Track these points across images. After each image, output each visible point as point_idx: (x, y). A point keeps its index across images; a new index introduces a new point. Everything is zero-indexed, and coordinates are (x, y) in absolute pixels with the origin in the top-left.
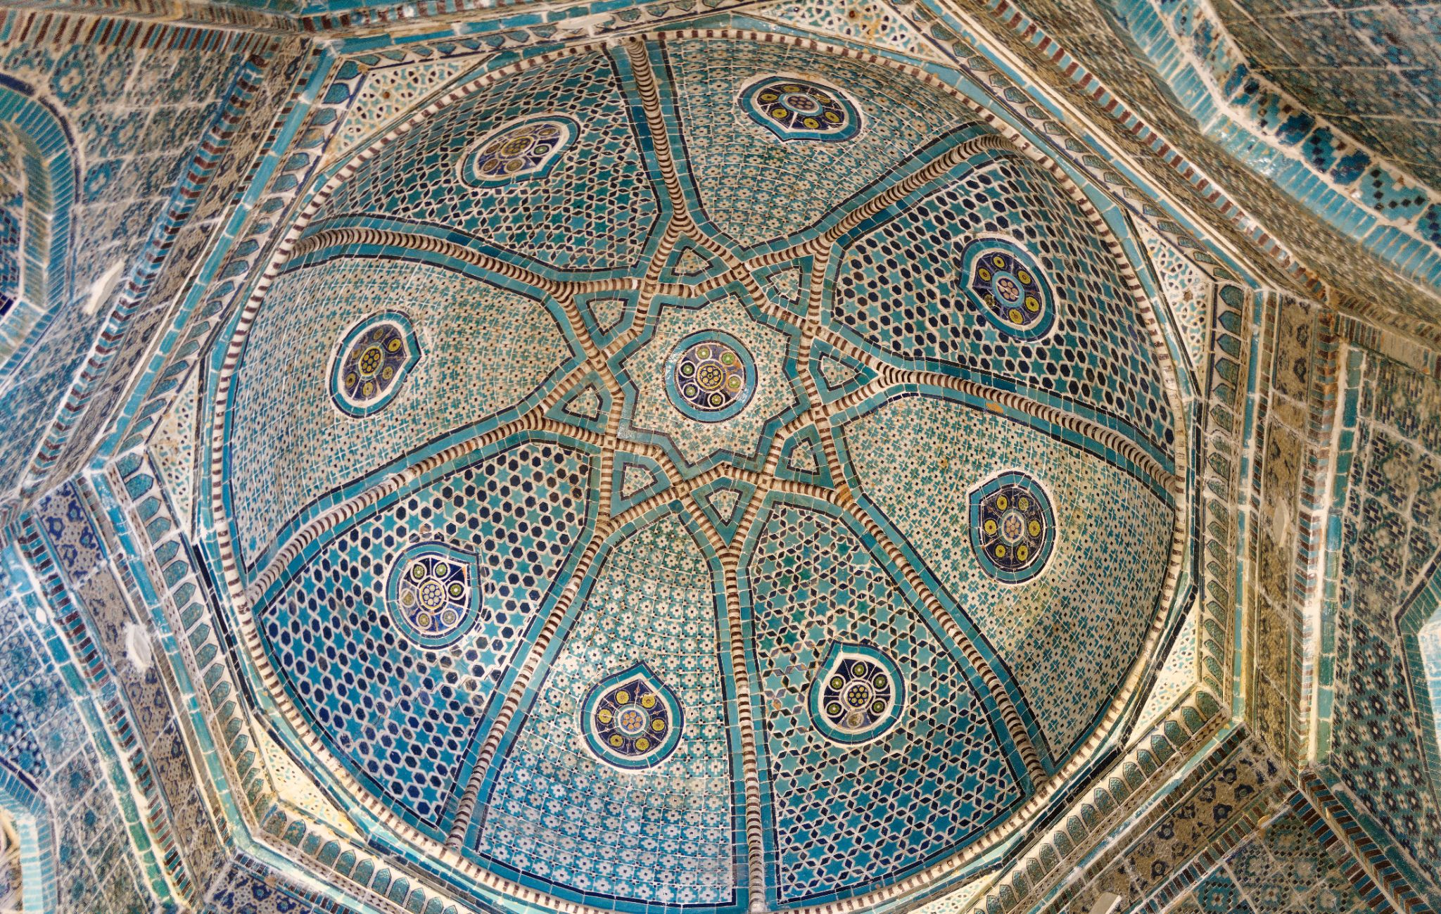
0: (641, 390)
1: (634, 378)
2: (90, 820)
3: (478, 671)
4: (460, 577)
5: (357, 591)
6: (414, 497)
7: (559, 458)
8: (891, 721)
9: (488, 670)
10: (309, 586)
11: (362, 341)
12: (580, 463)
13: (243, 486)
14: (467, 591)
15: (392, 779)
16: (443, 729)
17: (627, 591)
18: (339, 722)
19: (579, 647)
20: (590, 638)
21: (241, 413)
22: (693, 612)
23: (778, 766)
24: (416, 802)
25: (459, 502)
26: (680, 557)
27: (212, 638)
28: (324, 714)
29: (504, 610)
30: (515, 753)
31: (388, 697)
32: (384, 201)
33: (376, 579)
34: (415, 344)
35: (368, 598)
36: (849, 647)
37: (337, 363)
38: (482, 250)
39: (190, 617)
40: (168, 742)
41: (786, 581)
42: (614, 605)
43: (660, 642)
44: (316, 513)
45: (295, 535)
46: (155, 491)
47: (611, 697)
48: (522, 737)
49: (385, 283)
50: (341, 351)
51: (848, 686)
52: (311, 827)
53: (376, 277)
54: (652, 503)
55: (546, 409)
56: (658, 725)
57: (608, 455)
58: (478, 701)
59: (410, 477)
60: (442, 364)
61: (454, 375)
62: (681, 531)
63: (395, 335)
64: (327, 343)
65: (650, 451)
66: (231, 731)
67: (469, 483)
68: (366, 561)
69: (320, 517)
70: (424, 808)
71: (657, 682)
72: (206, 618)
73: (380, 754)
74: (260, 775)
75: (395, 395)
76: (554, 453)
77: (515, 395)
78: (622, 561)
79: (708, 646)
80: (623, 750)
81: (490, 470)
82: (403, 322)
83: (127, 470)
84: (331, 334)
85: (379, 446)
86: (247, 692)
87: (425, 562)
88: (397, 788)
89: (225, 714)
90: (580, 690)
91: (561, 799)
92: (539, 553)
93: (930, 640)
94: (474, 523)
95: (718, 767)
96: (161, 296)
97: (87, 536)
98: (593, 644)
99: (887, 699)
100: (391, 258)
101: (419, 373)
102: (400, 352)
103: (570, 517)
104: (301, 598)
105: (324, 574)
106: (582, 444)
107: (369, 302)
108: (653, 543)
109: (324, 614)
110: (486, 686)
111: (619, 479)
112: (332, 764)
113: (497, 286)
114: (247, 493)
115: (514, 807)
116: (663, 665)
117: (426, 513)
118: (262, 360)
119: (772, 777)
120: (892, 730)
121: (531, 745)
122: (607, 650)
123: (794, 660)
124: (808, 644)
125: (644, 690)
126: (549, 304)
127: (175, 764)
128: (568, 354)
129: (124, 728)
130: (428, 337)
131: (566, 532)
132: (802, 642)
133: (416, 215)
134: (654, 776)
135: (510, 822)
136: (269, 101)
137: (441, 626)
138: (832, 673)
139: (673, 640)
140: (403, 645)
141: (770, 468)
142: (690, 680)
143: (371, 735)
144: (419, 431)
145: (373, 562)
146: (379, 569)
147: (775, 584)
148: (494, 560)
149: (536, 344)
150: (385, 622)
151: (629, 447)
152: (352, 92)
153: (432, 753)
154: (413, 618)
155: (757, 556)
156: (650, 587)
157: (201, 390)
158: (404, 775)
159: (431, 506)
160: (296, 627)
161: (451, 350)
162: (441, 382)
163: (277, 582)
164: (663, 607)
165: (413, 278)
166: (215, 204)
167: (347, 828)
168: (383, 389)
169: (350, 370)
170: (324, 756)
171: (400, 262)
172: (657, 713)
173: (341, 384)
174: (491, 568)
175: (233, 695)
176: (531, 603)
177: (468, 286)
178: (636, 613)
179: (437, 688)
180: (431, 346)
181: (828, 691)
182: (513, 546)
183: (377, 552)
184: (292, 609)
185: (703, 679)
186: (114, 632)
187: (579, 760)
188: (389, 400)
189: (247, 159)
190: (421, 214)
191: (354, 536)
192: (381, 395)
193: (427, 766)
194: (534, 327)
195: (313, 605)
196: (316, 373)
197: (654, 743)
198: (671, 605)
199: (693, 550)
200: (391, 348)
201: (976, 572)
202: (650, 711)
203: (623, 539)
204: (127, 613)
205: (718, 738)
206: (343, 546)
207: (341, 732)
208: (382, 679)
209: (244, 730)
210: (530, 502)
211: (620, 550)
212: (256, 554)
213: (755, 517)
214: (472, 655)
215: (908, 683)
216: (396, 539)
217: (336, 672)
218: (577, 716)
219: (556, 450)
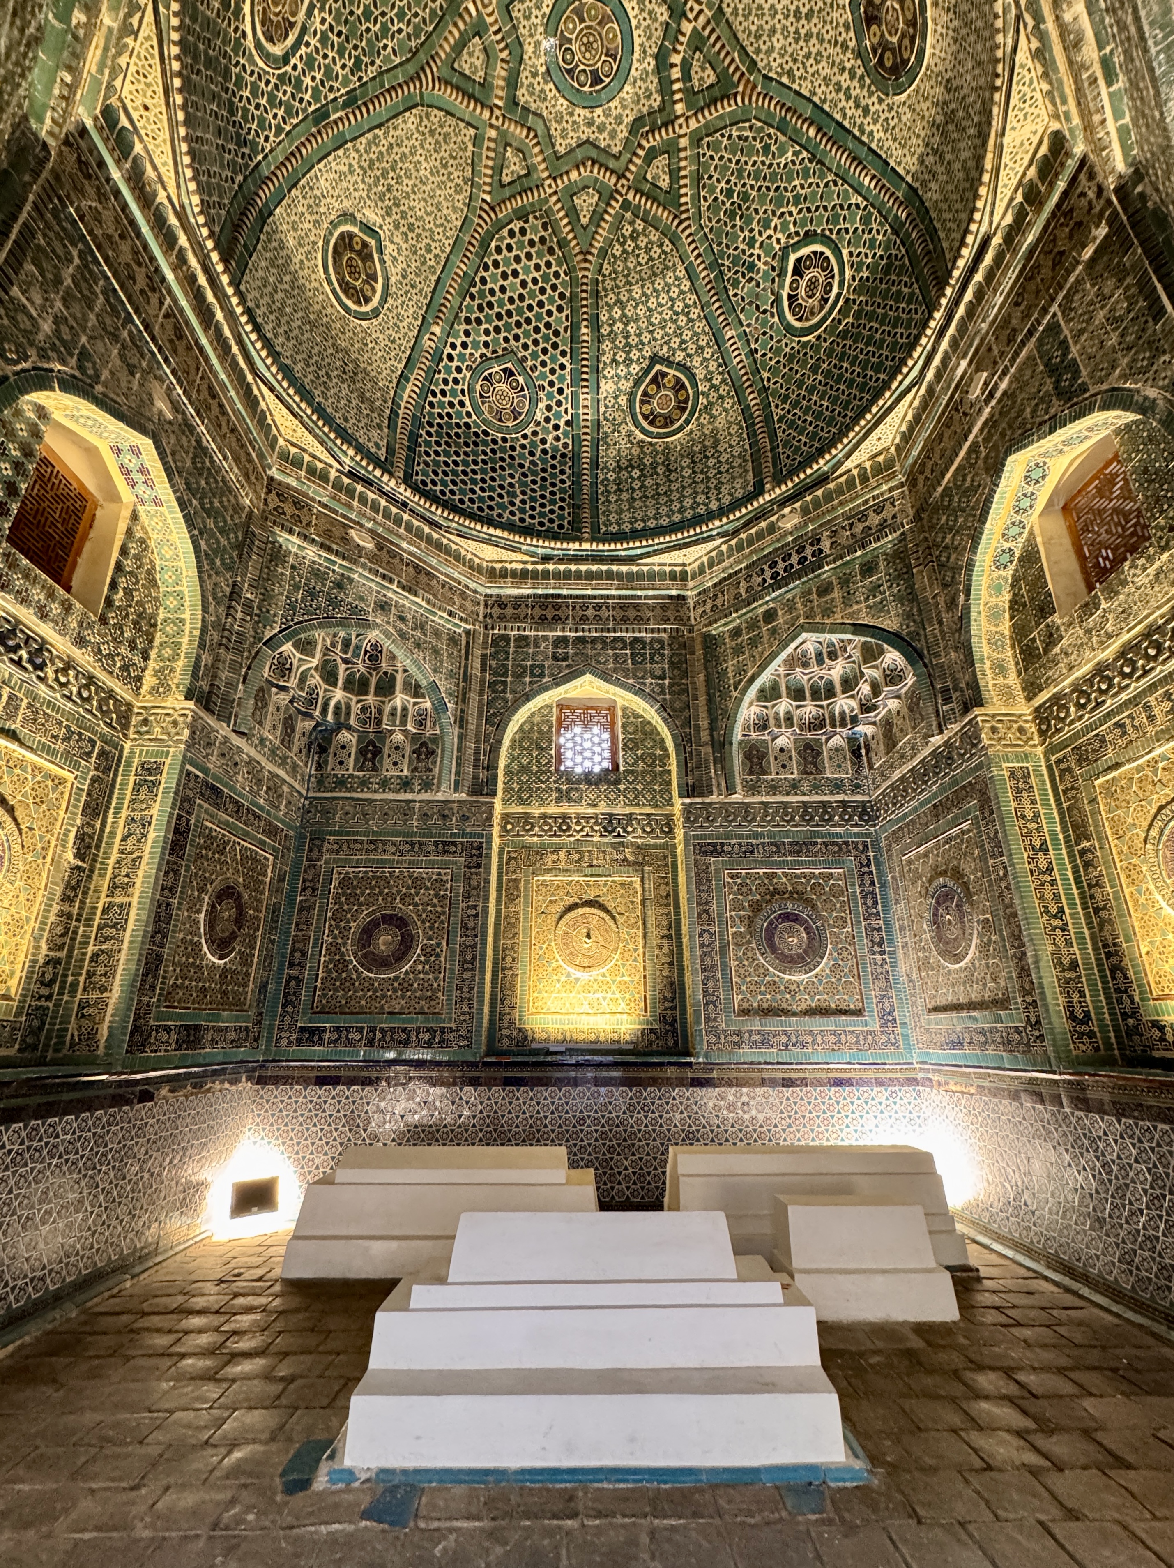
0: (545, 113)
1: (533, 107)
2: (402, 619)
3: (556, 427)
4: (512, 374)
5: (458, 425)
6: (450, 340)
7: (523, 231)
8: (839, 295)
9: (562, 423)
10: (428, 444)
11: (335, 261)
12: (539, 223)
13: (346, 420)
14: (521, 380)
15: (536, 521)
16: (553, 476)
17: (623, 308)
18: (491, 508)
19: (609, 372)
20: (614, 360)
21: (306, 381)
22: (674, 292)
23: (769, 380)
24: (555, 525)
25: (479, 321)
26: (648, 250)
27: (394, 510)
28: (480, 509)
29: (551, 377)
30: (601, 465)
31: (512, 476)
32: (247, 151)
33: (464, 410)
34: (367, 228)
35: (467, 425)
36: (796, 247)
37: (334, 291)
38: (345, 105)
39: (375, 507)
40: (411, 569)
41: (732, 215)
42: (619, 324)
43: (661, 332)
44: (401, 398)
45: (400, 421)
46: (307, 458)
47: (645, 394)
48: (601, 453)
49: (309, 206)
50: (330, 283)
51: (803, 284)
52: (509, 566)
53: (300, 209)
54: (607, 217)
55: (488, 198)
56: (682, 396)
57: (555, 198)
58: (566, 445)
59: (437, 330)
60: (397, 227)
61: (411, 227)
62: (640, 225)
63: (351, 236)
64: (317, 285)
65: (582, 170)
66: (439, 546)
67: (477, 302)
68: (452, 405)
69: (406, 396)
70: (561, 527)
71: (670, 364)
72: (383, 503)
73: (523, 511)
74: (469, 556)
75: (387, 279)
76: (517, 230)
77: (460, 205)
78: (609, 284)
79: (695, 313)
80: (665, 426)
81: (483, 281)
82: (346, 222)
83: (284, 456)
84: (313, 276)
85: (405, 324)
86: (433, 524)
87: (486, 379)
88: (541, 524)
89: (429, 540)
90: (623, 400)
91: (639, 478)
92: (551, 320)
93: (855, 199)
94: (497, 330)
95: (728, 403)
96: (193, 371)
97: (296, 503)
98: (618, 363)
99: (833, 277)
100: (295, 185)
101: (389, 248)
102: (365, 245)
103: (557, 275)
104: (428, 455)
105: (432, 430)
106: (532, 204)
107: (314, 231)
108: (624, 251)
109: (447, 454)
110: (566, 434)
111: (573, 213)
112: (499, 532)
113: (379, 126)
114: (352, 421)
115: (613, 498)
116: (670, 348)
117: (464, 345)
118: (288, 339)
119: (765, 389)
120: (841, 303)
121: (609, 455)
122: (628, 362)
123: (758, 285)
124: (765, 263)
125: (664, 375)
126: (427, 101)
127: (422, 577)
128: (472, 132)
129: (384, 577)
130: (372, 216)
131: (560, 289)
132: (760, 265)
133: (276, 135)
134: (692, 431)
135: (613, 507)
136: (99, 207)
137: (520, 414)
138: (788, 279)
139: (669, 324)
140: (505, 440)
141: (679, 108)
142: (692, 348)
143: (512, 504)
144: (421, 291)
145: (456, 402)
146: (462, 404)
147: (726, 224)
148: (525, 347)
149: (444, 147)
150: (486, 433)
151: (565, 178)
152: (131, 128)
153: (553, 493)
154: (500, 420)
155: (704, 205)
156: (637, 293)
157: (272, 389)
158: (542, 515)
159: (464, 339)
160: (435, 473)
161: (394, 209)
162: (406, 241)
163: (408, 456)
164: (652, 303)
165: (322, 182)
166: (154, 299)
167: (526, 558)
168: (376, 282)
169: (347, 288)
170: (491, 531)
171: (303, 181)
172: (679, 386)
173: (349, 303)
174: (526, 354)
175: (427, 529)
176: (563, 360)
177: (362, 148)
178: (636, 321)
179: (538, 453)
180: (379, 221)
181: (790, 297)
182: (531, 327)
183: (453, 393)
184: (426, 464)
185: (701, 343)
186: (345, 540)
187: (642, 447)
188: (386, 286)
189: (136, 253)
190: (279, 130)
191: (434, 394)
192: (379, 287)
193: (553, 502)
194: (432, 132)
195: (437, 453)
196: (329, 310)
197: (683, 409)
198: (657, 297)
199: (655, 236)
200: (358, 248)
201: (874, 99)
202: (673, 388)
203: (602, 265)
204: (345, 526)
205: (723, 381)
206: (431, 404)
207: (495, 513)
208: (502, 468)
209: (445, 541)
210: (524, 284)
211: (604, 276)
212: (384, 450)
213: (688, 168)
214: (547, 420)
215: (845, 252)
216: (459, 376)
217: (474, 482)
218: (629, 419)
219: (516, 226)
